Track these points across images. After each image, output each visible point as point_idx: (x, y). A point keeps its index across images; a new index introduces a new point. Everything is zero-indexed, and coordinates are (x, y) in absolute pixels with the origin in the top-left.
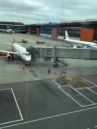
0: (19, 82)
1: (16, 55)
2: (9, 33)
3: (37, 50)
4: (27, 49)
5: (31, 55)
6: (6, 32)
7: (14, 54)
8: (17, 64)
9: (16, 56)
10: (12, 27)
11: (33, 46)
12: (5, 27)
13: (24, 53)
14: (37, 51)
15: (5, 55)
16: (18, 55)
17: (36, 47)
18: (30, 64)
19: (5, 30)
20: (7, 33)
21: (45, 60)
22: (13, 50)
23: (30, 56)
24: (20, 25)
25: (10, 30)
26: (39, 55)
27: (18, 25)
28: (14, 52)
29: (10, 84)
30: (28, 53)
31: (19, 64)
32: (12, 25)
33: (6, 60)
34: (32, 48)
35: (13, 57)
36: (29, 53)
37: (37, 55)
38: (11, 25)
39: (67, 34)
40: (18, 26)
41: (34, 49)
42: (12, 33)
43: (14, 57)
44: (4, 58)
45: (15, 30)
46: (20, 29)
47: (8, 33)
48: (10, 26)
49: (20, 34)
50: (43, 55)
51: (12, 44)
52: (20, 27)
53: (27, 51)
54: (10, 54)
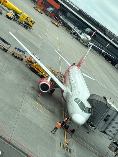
0: (25, 151)
1: (62, 91)
2: (81, 41)
3: (109, 113)
4: (92, 95)
5: (90, 114)
6: (78, 35)
7: (58, 87)
8: (49, 110)
9: (61, 94)
10: (97, 35)
11: (108, 100)
12: (83, 27)
13: (80, 100)
14: (108, 116)
15: (42, 77)
16: (64, 94)
17: (113, 106)
18: (73, 131)
19: (78, 31)
20: (78, 38)
21: (110, 148)
22: (64, 78)
23: (87, 115)
24: (113, 41)
25: (89, 37)
26: (107, 128)
27: (109, 38)
28: (62, 83)
29: (5, 140)
30: (88, 105)
31: (53, 112)
32: (98, 31)
33: (35, 87)
34: (103, 101)
35: (52, 91)
36: (89, 109)
37: (102, 124)
38: (96, 29)
40: (108, 42)
41: (107, 107)
42: (87, 46)
43: (56, 93)
44: (35, 82)
45: (97, 43)
46: (108, 49)
47: (79, 40)
48: (94, 31)
49: (101, 57)
50: (115, 135)
51: (70, 65)
52: (111, 44)
53: (89, 100)
54: (52, 80)
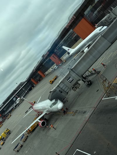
0: (77, 135)
1: (46, 114)
2: (20, 103)
4: (49, 98)
5: (58, 100)
6: (16, 105)
7: (43, 116)
8: (55, 121)
10: (18, 95)
11: (52, 91)
12: (12, 102)
13: (51, 105)
14: (59, 91)
15: (38, 125)
16: (48, 113)
17: (54, 88)
18: (67, 109)
19: (15, 105)
20: (18, 105)
21: (75, 91)
22: (39, 113)
23: (59, 101)
24: (21, 86)
25: (18, 99)
26: (65, 92)
27: (20, 88)
28: (41, 114)
29: (71, 147)
32: (15, 94)
33: (44, 129)
34: (52, 93)
36: (55, 100)
37: (63, 94)
39: (66, 48)
40: (22, 89)
41: (55, 91)
42: (23, 100)
43: (46, 117)
44: (40, 129)
45: (22, 95)
46: (26, 89)
47: (20, 104)
48: (15, 96)
49: (29, 93)
50: (69, 88)
51: (32, 109)
53: (51, 100)
54: (40, 120)
